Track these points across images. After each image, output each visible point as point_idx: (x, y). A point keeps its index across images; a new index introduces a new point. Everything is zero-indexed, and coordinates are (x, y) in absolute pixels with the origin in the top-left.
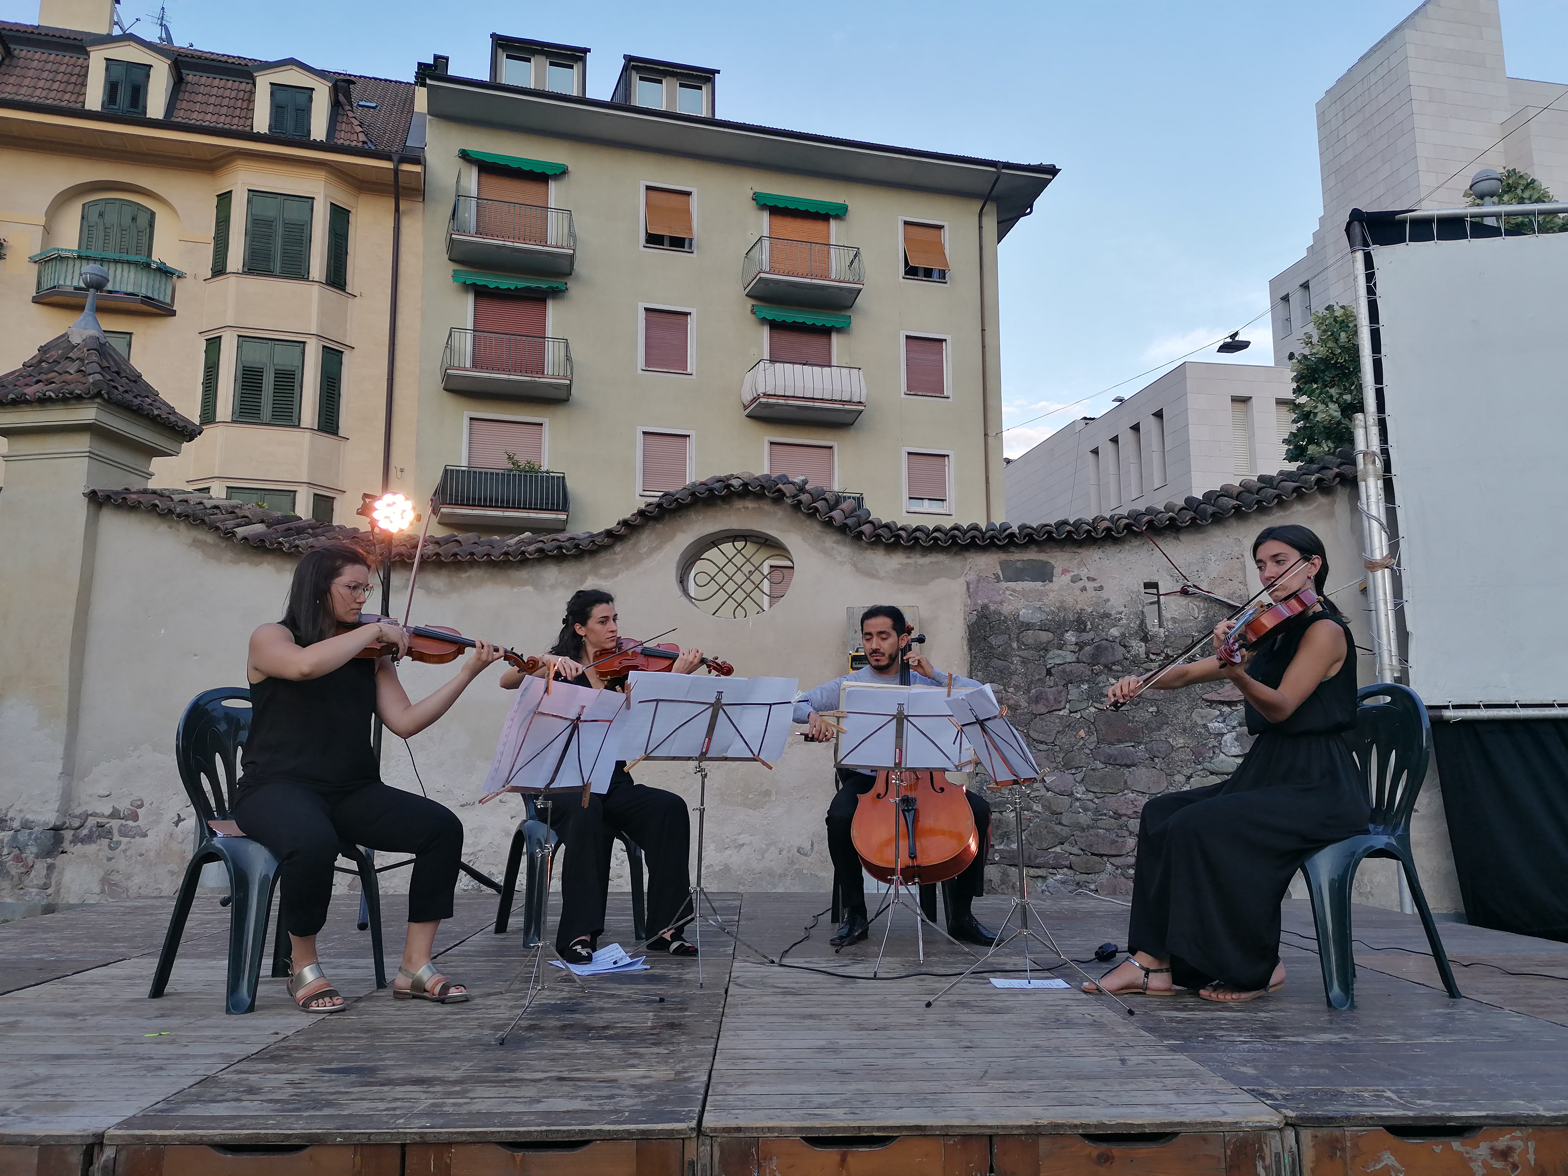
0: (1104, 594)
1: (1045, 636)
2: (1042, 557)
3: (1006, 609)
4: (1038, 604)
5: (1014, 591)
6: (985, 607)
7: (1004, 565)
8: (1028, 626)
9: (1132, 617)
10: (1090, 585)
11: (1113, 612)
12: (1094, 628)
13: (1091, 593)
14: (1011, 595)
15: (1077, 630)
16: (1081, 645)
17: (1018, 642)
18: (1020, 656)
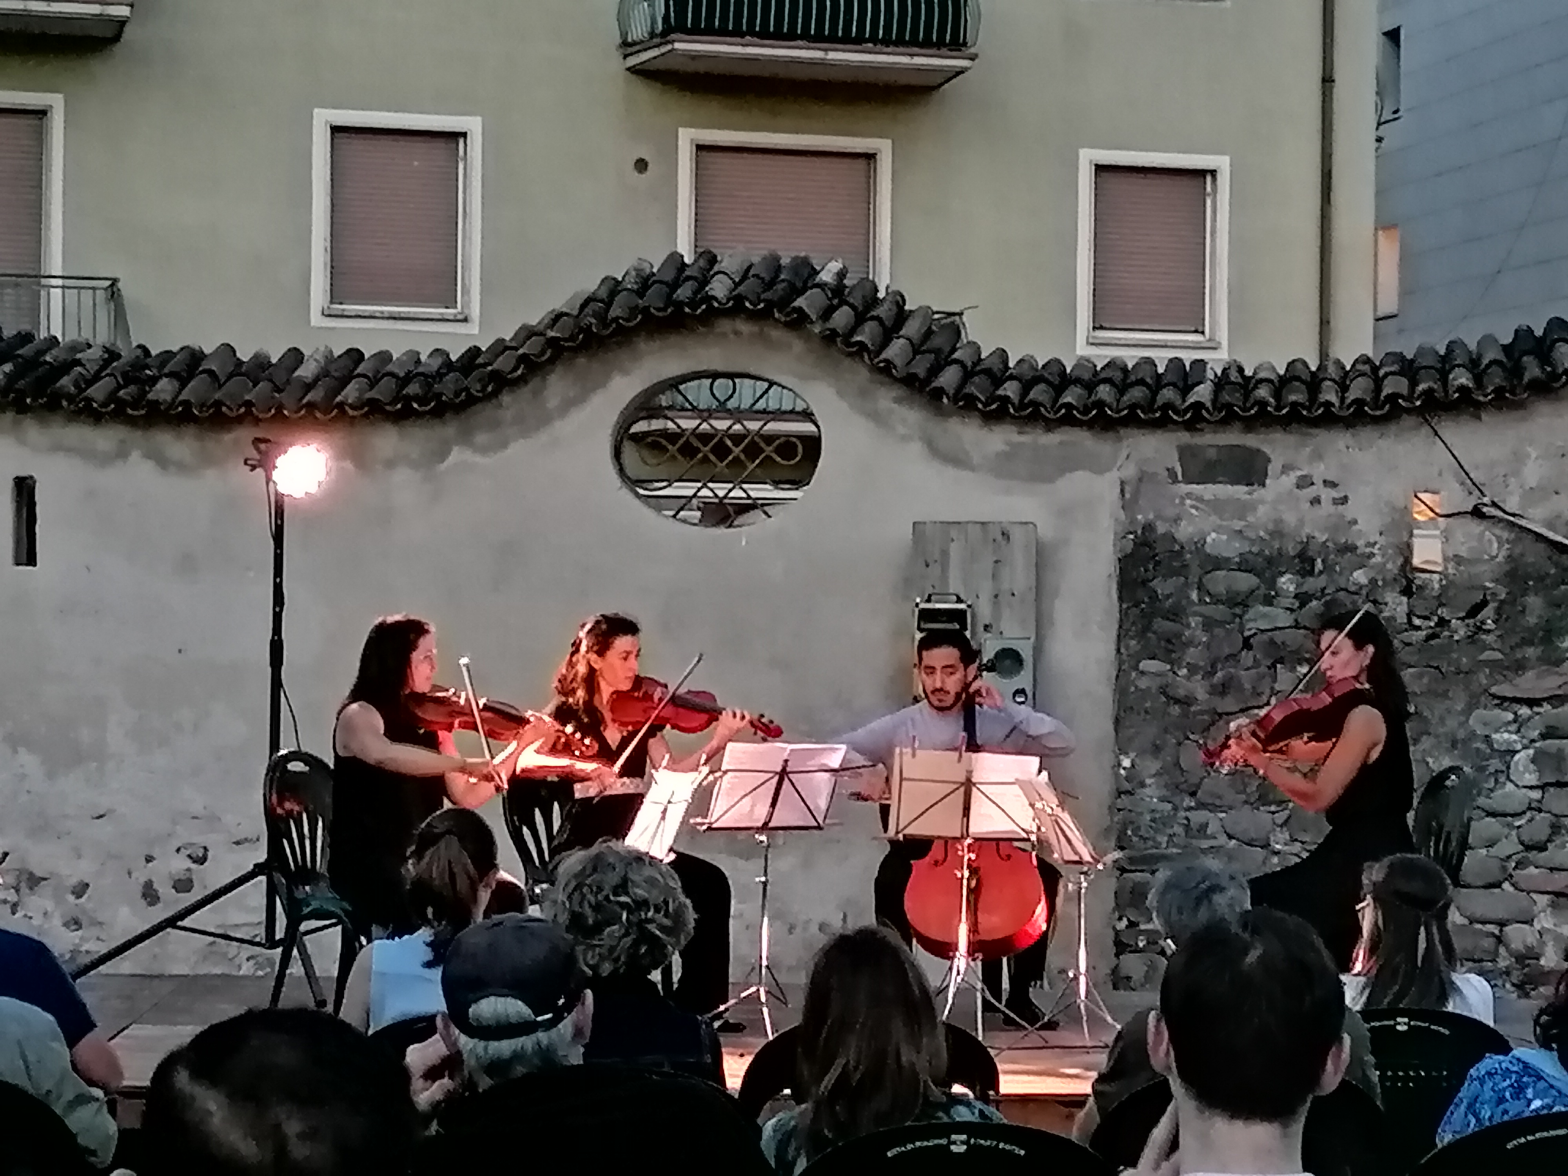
0: (1349, 511)
1: (1245, 581)
2: (1251, 440)
3: (1184, 531)
4: (1238, 525)
5: (1200, 499)
6: (1148, 527)
7: (1185, 453)
8: (1217, 563)
9: (1390, 551)
10: (1327, 495)
11: (1360, 543)
12: (1328, 568)
13: (1327, 507)
14: (1192, 507)
15: (1298, 572)
16: (1303, 598)
17: (1199, 588)
18: (1201, 615)
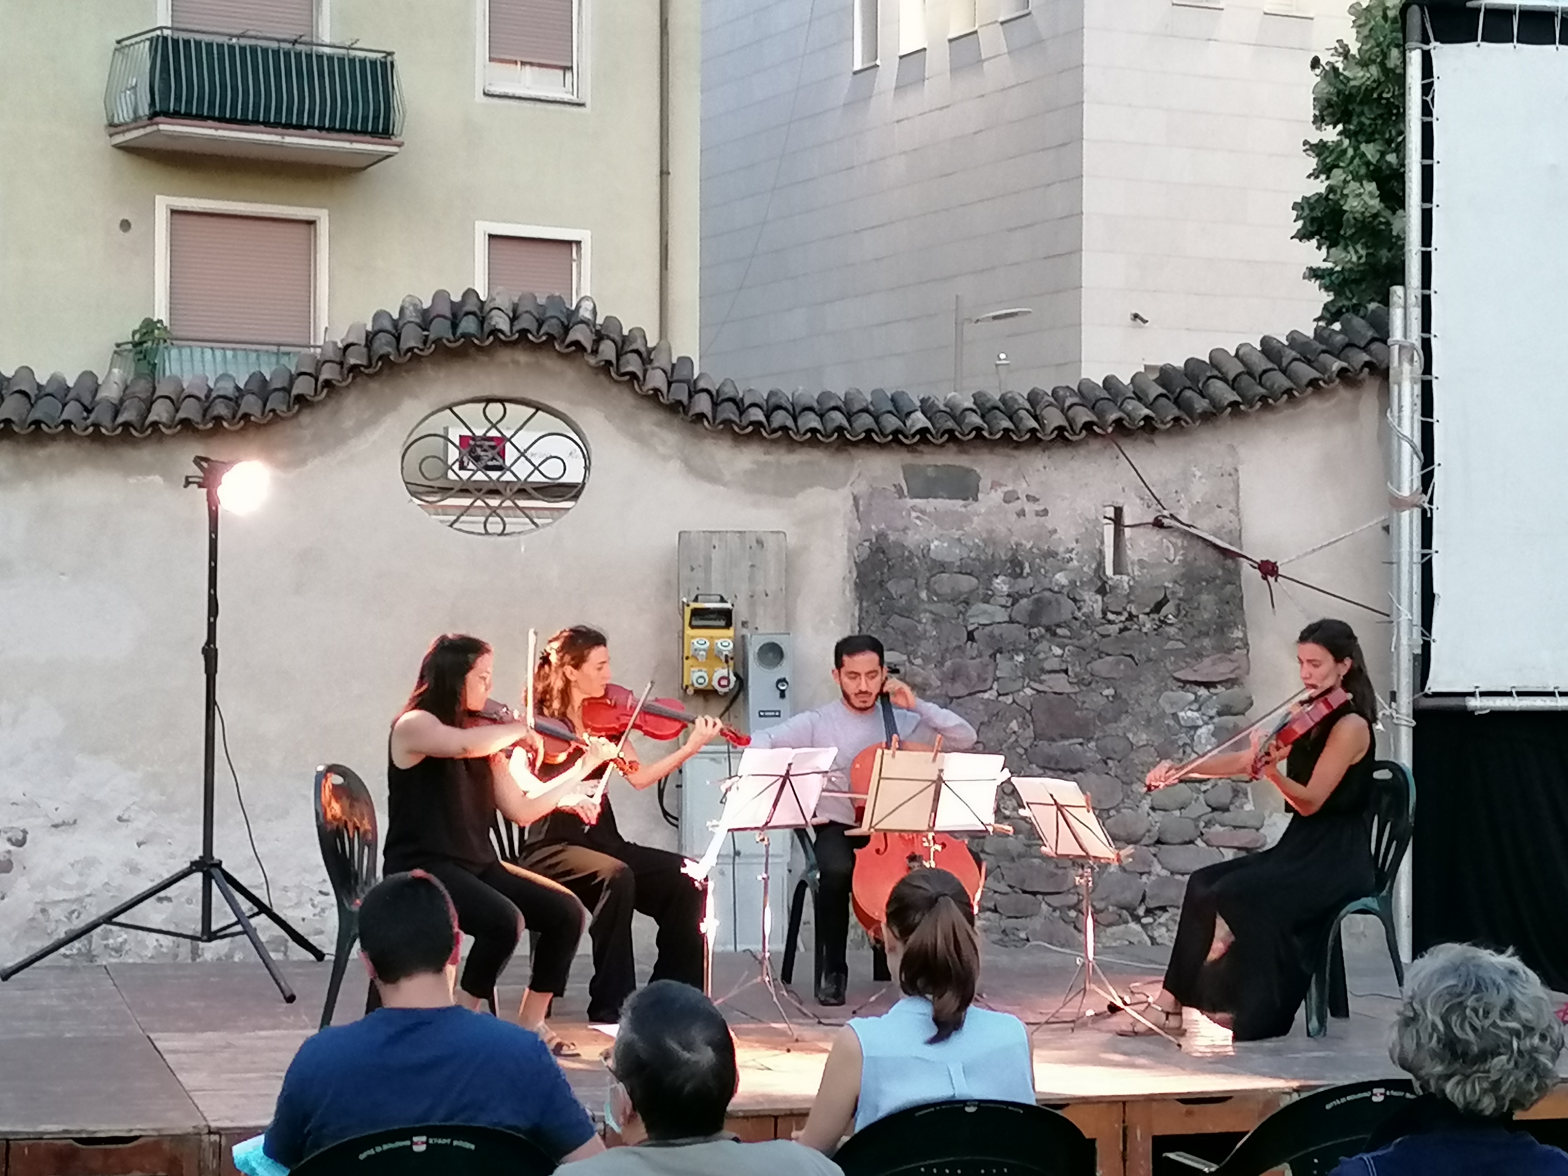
0: (1049, 522)
1: (967, 583)
2: (963, 461)
3: (912, 539)
4: (957, 534)
5: (923, 512)
6: (881, 536)
7: (909, 472)
8: (942, 567)
9: (1086, 557)
10: (1029, 508)
11: (1061, 549)
12: (1034, 572)
13: (1031, 519)
14: (918, 518)
15: (1010, 575)
16: (1015, 597)
17: (928, 589)
18: (931, 612)
